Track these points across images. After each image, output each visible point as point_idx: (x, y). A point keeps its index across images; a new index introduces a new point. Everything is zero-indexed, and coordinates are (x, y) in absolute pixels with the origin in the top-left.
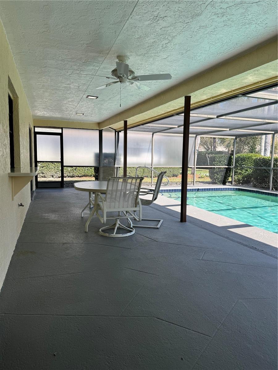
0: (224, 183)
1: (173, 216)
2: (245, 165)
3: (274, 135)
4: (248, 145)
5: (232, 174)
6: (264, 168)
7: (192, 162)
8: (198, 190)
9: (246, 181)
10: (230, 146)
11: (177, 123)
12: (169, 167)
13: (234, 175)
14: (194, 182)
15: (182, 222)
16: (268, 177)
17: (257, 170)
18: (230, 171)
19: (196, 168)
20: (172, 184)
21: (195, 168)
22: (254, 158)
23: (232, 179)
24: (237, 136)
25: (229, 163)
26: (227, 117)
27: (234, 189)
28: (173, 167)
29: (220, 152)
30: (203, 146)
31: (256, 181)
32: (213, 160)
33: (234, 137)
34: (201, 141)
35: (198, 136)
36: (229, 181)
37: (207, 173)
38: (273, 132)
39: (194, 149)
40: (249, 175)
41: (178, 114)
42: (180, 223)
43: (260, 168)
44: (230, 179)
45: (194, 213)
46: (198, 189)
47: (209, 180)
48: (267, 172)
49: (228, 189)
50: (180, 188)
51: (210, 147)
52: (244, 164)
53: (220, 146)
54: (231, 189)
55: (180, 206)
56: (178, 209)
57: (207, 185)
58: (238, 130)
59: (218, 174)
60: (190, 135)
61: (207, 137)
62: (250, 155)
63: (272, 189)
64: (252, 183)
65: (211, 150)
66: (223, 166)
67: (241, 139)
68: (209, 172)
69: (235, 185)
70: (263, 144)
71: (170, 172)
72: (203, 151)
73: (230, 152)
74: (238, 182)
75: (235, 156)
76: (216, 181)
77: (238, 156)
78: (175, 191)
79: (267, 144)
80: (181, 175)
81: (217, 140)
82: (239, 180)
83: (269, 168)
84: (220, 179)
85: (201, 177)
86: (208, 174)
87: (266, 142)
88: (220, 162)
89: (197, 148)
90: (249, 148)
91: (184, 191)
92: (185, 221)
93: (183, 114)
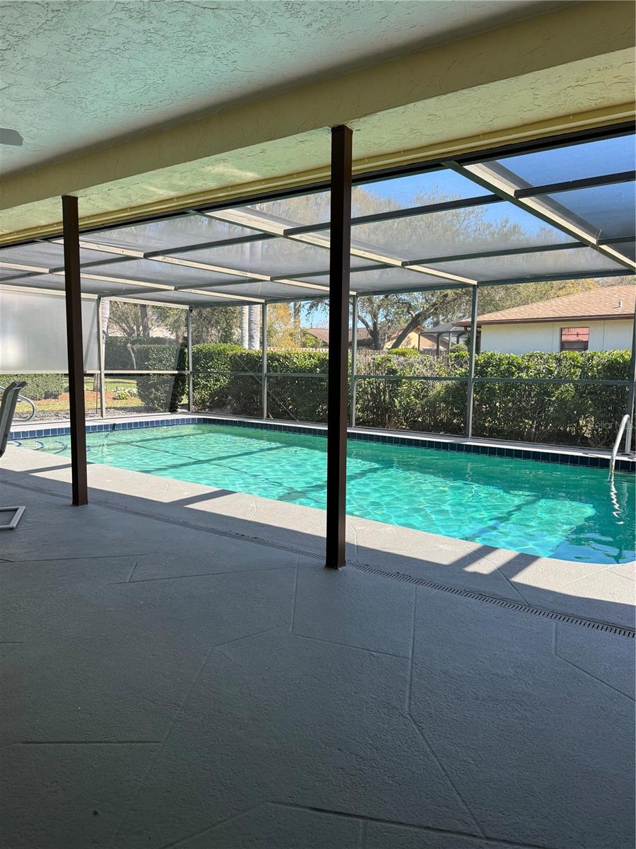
0: (173, 409)
1: (53, 495)
2: (214, 368)
3: (264, 305)
4: (216, 327)
5: (189, 388)
6: (251, 373)
7: (94, 361)
8: (114, 427)
9: (217, 402)
10: (179, 326)
11: (46, 261)
12: (32, 372)
13: (193, 391)
14: (101, 408)
15: (77, 505)
16: (259, 393)
17: (237, 378)
18: (183, 382)
19: (106, 375)
20: (44, 415)
21: (103, 376)
22: (231, 353)
23: (189, 399)
24: (194, 305)
25: (181, 364)
26: (168, 259)
27: (193, 421)
28: (44, 372)
29: (158, 340)
30: (119, 324)
31: (236, 403)
32: (144, 358)
33: (187, 307)
34: (112, 312)
35: (105, 298)
36: (183, 405)
37: (132, 387)
38: (263, 301)
39: (96, 330)
40: (222, 390)
41: (48, 238)
42: (72, 508)
43: (242, 374)
44: (185, 401)
45: (108, 481)
46: (114, 425)
47: (137, 402)
48: (257, 382)
49: (183, 422)
50: (68, 425)
51: (135, 328)
52: (210, 367)
53: (158, 326)
54: (188, 422)
55: (71, 468)
56: (66, 476)
57: (135, 414)
58: (193, 291)
59: (157, 390)
60: (83, 295)
61: (125, 303)
62: (223, 346)
63: (268, 416)
64: (228, 407)
65: (138, 335)
66: (167, 370)
67: (200, 311)
68: (137, 384)
69: (197, 412)
70: (246, 326)
71: (38, 386)
72: (119, 336)
73: (181, 341)
74: (202, 405)
75: (191, 349)
76: (154, 404)
77: (197, 348)
78: (54, 432)
79: (254, 326)
80: (68, 394)
81: (150, 313)
82: (203, 401)
83: (260, 374)
84: (163, 400)
85: (120, 398)
86: (135, 390)
87: (250, 322)
88: (161, 361)
89: (103, 327)
90: (219, 332)
91: (77, 432)
92: (86, 502)
93: (62, 241)
